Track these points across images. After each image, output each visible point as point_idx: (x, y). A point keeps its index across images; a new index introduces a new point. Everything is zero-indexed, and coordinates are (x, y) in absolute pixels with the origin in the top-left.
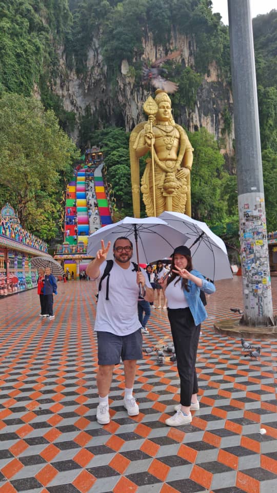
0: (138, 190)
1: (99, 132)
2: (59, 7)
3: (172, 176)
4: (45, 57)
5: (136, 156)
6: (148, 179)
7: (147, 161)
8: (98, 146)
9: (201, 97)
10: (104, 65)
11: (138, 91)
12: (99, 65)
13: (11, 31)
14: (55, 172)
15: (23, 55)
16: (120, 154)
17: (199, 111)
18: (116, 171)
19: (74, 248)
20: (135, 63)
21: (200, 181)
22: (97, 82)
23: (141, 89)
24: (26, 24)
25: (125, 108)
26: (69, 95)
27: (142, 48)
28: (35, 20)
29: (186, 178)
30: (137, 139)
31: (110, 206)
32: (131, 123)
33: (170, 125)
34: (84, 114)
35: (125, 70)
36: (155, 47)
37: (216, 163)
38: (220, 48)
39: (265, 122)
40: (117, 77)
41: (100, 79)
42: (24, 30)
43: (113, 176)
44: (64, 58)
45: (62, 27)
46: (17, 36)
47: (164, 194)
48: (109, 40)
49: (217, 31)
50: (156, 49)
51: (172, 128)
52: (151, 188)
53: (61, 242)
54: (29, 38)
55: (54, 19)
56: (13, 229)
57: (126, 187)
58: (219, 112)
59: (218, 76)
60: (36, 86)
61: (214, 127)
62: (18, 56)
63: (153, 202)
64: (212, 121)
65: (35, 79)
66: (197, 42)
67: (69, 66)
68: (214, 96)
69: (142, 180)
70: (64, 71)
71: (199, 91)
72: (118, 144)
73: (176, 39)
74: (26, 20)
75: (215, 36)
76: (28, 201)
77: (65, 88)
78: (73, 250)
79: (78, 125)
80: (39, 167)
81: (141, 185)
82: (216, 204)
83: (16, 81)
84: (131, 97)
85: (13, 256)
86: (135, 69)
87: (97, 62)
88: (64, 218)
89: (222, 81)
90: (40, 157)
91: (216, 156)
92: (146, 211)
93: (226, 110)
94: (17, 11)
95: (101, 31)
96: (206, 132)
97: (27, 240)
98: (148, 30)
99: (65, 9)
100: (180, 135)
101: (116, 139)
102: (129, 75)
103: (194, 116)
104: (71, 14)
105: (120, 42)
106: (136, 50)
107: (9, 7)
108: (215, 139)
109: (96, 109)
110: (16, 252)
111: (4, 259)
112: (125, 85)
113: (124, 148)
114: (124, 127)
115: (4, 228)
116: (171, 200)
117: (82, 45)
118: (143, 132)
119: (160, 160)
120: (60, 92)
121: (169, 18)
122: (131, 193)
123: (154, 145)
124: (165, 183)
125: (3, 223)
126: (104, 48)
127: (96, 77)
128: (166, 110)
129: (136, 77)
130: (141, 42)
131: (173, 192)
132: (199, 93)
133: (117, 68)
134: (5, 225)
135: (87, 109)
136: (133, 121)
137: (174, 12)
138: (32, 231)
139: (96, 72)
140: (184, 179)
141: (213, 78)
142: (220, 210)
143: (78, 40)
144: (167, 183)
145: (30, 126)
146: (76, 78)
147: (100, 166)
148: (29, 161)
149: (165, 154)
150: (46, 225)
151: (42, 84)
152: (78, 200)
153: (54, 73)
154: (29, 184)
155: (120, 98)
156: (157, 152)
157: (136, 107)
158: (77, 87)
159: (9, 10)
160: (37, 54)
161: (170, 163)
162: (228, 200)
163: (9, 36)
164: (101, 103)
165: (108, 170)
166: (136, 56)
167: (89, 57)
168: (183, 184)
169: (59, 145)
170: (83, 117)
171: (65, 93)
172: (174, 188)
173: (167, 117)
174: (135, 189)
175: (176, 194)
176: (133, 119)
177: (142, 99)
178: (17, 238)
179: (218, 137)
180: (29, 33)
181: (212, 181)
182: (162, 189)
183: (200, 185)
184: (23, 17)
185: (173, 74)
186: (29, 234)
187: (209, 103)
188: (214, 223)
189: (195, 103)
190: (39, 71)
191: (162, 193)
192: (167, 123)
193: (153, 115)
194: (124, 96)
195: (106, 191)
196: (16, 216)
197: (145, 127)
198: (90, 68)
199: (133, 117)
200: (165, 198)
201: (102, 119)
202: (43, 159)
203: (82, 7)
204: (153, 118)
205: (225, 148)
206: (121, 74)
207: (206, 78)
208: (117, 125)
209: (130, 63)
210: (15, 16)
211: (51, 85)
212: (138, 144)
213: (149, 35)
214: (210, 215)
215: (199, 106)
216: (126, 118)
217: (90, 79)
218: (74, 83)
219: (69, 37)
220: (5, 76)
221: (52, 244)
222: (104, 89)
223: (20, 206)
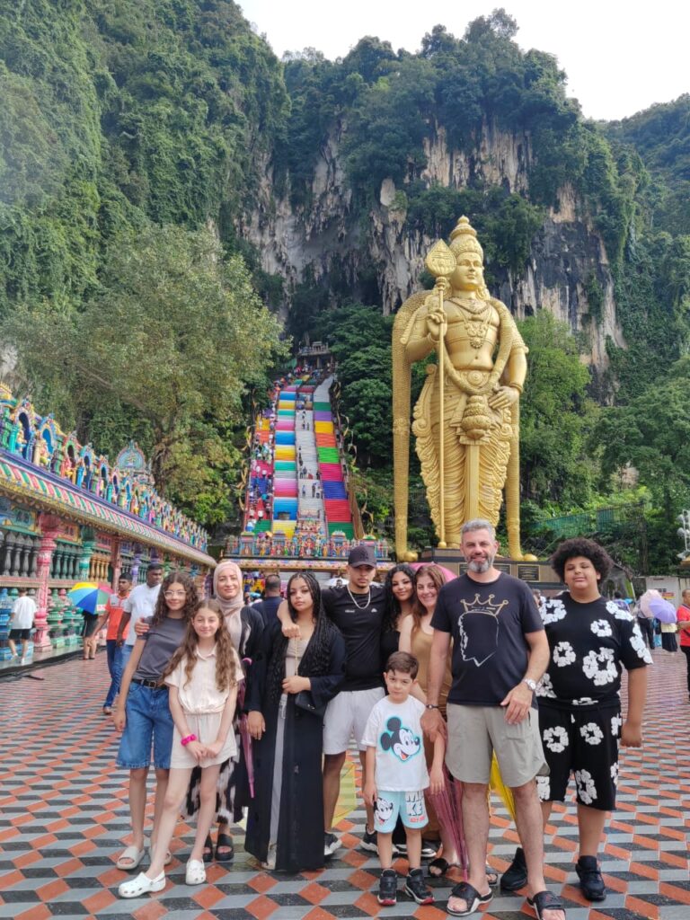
0: (406, 429)
1: (329, 312)
2: (267, 83)
3: (481, 402)
4: (234, 171)
5: (405, 360)
6: (428, 407)
7: (428, 372)
8: (324, 342)
9: (539, 251)
10: (345, 190)
11: (412, 237)
12: (337, 189)
13: (172, 122)
14: (236, 379)
15: (190, 163)
16: (370, 357)
17: (535, 278)
18: (359, 391)
19: (264, 545)
20: (409, 185)
21: (537, 418)
22: (331, 222)
23: (418, 233)
24: (203, 107)
25: (383, 269)
26: (275, 245)
27: (425, 156)
28: (221, 103)
29: (510, 408)
30: (411, 324)
31: (343, 462)
32: (395, 298)
33: (481, 299)
34: (299, 279)
35: (387, 197)
36: (448, 156)
37: (572, 381)
38: (582, 158)
39: (676, 304)
40: (371, 210)
41: (337, 216)
42: (198, 118)
43: (354, 402)
44: (270, 175)
45: (270, 119)
46: (183, 129)
47: (463, 440)
48: (361, 142)
49: (576, 127)
50: (451, 159)
51: (484, 305)
52: (435, 426)
53: (237, 531)
54: (206, 134)
55: (255, 104)
56: (137, 493)
57: (378, 423)
58: (578, 280)
59: (576, 211)
60: (211, 222)
61: (567, 310)
62: (182, 165)
63: (438, 455)
64: (563, 297)
65: (212, 208)
66: (535, 147)
67: (278, 192)
68: (567, 250)
69: (415, 408)
70: (268, 199)
71: (537, 239)
72: (365, 337)
73: (491, 140)
74: (204, 101)
75: (573, 136)
76: (174, 440)
77: (267, 231)
78: (260, 549)
79: (288, 300)
80: (203, 368)
81: (412, 419)
82: (571, 467)
83: (175, 211)
84: (397, 250)
85: (131, 554)
86: (408, 195)
87: (333, 184)
88: (248, 481)
89: (585, 221)
90: (207, 347)
91: (572, 366)
92: (421, 474)
93: (592, 277)
94: (187, 86)
95: (344, 127)
96: (549, 318)
97: (166, 522)
98: (437, 123)
99: (277, 86)
100: (501, 320)
101: (362, 328)
102: (395, 207)
103: (525, 288)
104: (288, 97)
105: (380, 145)
106: (410, 160)
107: (173, 79)
108: (569, 334)
109: (325, 272)
110: (137, 545)
111: (108, 558)
112: (385, 226)
113: (378, 346)
114: (381, 305)
115: (117, 489)
116: (478, 454)
117: (307, 153)
118: (422, 310)
119: (456, 368)
120: (257, 239)
121: (480, 101)
122: (391, 435)
123: (445, 338)
124: (464, 416)
125: (115, 478)
126: (350, 157)
127: (330, 213)
128: (473, 267)
129: (409, 211)
130: (423, 146)
131: (483, 436)
132: (537, 243)
133: (373, 192)
134: (119, 484)
135: (308, 271)
136: (399, 295)
137: (491, 90)
138: (179, 503)
139: (329, 202)
140: (507, 411)
141: (566, 214)
142: (579, 480)
143: (298, 143)
144: (471, 418)
145: (193, 285)
146: (289, 213)
147: (326, 381)
148: (183, 356)
149: (467, 357)
150: (209, 495)
151: (224, 220)
152: (277, 446)
153: (249, 202)
154: (180, 403)
155: (375, 251)
156: (450, 351)
157: (406, 267)
158: (291, 230)
159: (172, 84)
160: (217, 163)
161: (478, 375)
162: (603, 457)
163: (169, 130)
164: (335, 260)
165: (342, 389)
166: (412, 171)
167: (318, 175)
168: (505, 422)
169: (250, 325)
170: (298, 286)
171: (267, 240)
172: (485, 429)
173: (475, 281)
174: (399, 428)
175: (488, 440)
176: (398, 290)
177: (419, 252)
178: (144, 514)
179: (575, 330)
180: (207, 125)
181: (563, 418)
182: (459, 430)
183: (536, 426)
184: (198, 97)
185: (484, 206)
186: (170, 508)
187: (557, 263)
188: (567, 507)
189: (528, 263)
190: (221, 195)
191: (458, 437)
192: (473, 295)
193: (445, 276)
194: (384, 247)
195: (337, 432)
196: (147, 468)
197: (426, 302)
198: (318, 196)
199: (400, 287)
200: (464, 447)
201: (335, 291)
202: (213, 350)
203: (311, 84)
204: (445, 283)
205: (590, 352)
206: (380, 204)
207: (551, 214)
208: (366, 302)
209: (398, 184)
210: (183, 95)
211: (242, 224)
212: (411, 334)
213: (439, 132)
214: (557, 491)
215: (535, 268)
216: (384, 290)
217: (317, 215)
218: (286, 222)
219: (281, 138)
220: (153, 202)
221: (217, 534)
222: (342, 234)
223: (158, 448)
